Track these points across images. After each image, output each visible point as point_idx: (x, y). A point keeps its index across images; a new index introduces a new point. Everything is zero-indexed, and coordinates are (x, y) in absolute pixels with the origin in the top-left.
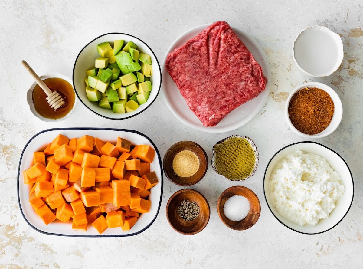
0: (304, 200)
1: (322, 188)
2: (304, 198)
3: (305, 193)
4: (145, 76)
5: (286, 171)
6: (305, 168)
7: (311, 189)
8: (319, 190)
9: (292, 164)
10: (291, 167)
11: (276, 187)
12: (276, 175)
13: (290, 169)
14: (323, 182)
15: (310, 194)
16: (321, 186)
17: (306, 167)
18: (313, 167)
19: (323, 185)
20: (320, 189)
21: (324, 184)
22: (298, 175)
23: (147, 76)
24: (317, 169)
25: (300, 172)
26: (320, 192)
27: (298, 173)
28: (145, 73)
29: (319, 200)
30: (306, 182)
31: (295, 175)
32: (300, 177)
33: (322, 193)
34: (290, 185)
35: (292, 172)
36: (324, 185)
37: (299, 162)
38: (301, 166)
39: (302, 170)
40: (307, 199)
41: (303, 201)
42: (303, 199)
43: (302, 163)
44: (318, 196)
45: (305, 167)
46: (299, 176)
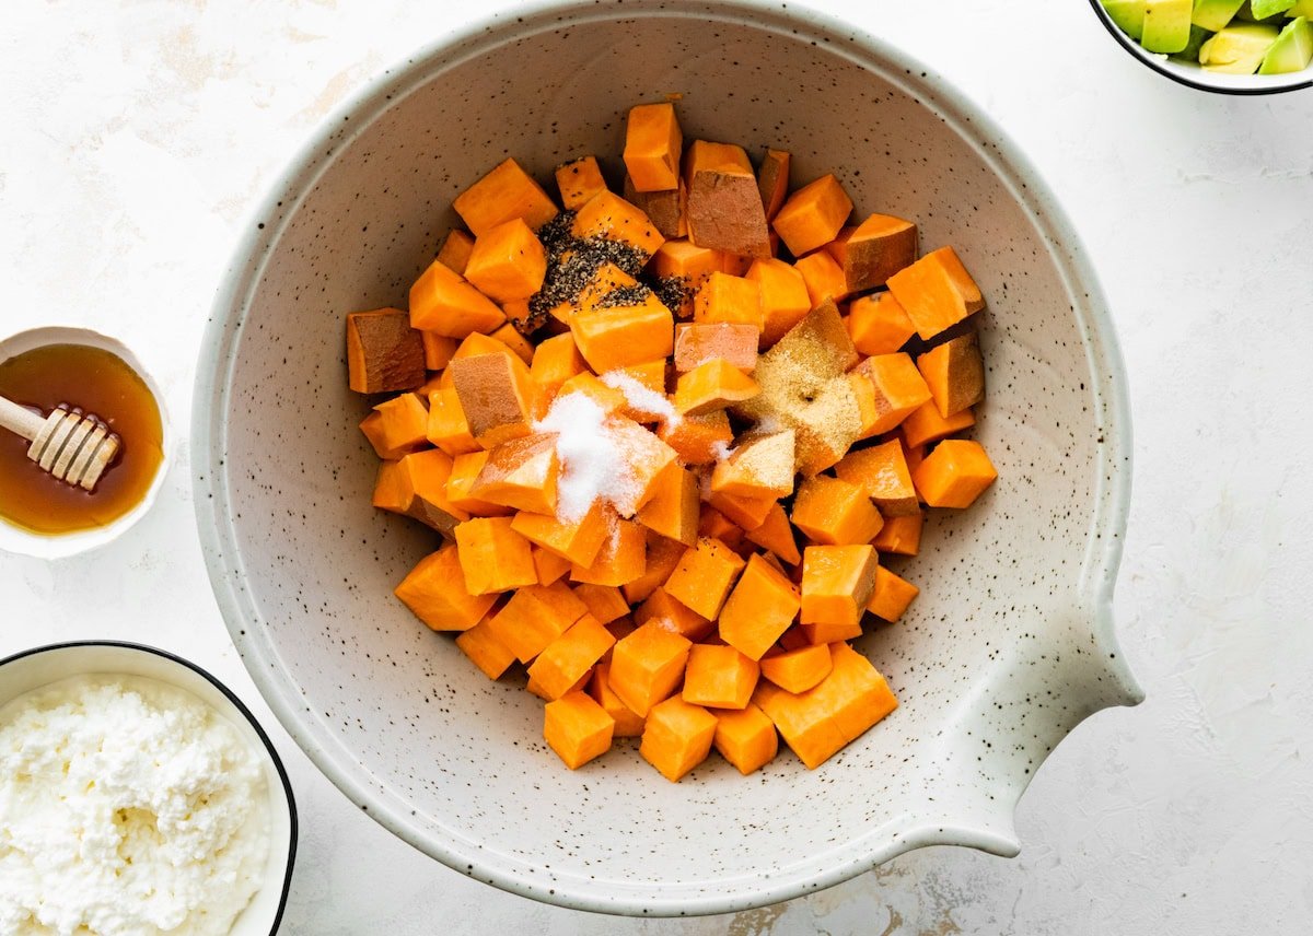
0: (26, 849)
1: (102, 912)
2: (32, 849)
3: (58, 846)
4: (1209, 35)
5: (131, 732)
6: (167, 811)
7: (88, 864)
8: (87, 901)
9: (173, 750)
10: (153, 746)
11: (60, 709)
12: (118, 696)
13: (144, 747)
14: (135, 907)
15: (62, 868)
16: (111, 905)
17: (175, 812)
18: (185, 845)
19: (119, 910)
20: (97, 906)
21: (125, 915)
22: (125, 788)
23: (1209, 43)
24: (187, 865)
25: (143, 796)
26: (76, 910)
27: (133, 785)
28: (1225, 36)
29: (44, 917)
30: (111, 834)
31: (121, 776)
32: (120, 800)
33: (76, 918)
34: (81, 766)
35: (128, 760)
36: (122, 915)
37: (184, 778)
38: (171, 792)
39: (155, 803)
40: (36, 860)
41: (19, 846)
42: (30, 844)
43: (182, 791)
44: (59, 908)
45: (171, 809)
46: (125, 795)
